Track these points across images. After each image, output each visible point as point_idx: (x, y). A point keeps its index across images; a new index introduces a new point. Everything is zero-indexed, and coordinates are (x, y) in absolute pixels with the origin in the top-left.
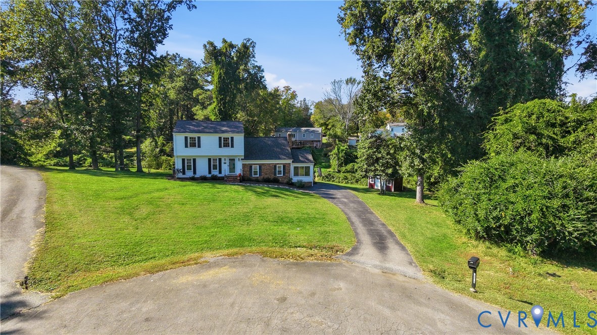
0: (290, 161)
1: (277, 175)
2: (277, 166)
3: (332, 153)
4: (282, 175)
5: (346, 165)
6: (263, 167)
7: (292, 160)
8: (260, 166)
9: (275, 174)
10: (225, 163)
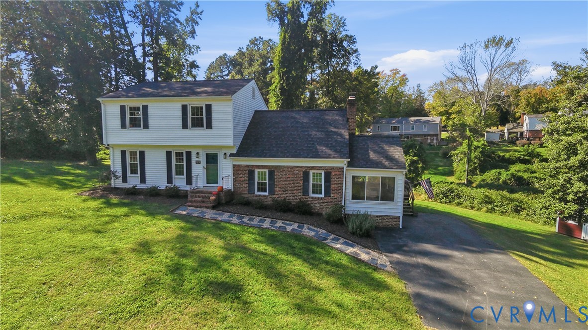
0: (342, 163)
1: (311, 195)
2: (311, 172)
3: (456, 152)
4: (322, 196)
5: (483, 171)
6: (277, 174)
7: (346, 161)
8: (272, 171)
9: (305, 192)
10: (198, 162)
